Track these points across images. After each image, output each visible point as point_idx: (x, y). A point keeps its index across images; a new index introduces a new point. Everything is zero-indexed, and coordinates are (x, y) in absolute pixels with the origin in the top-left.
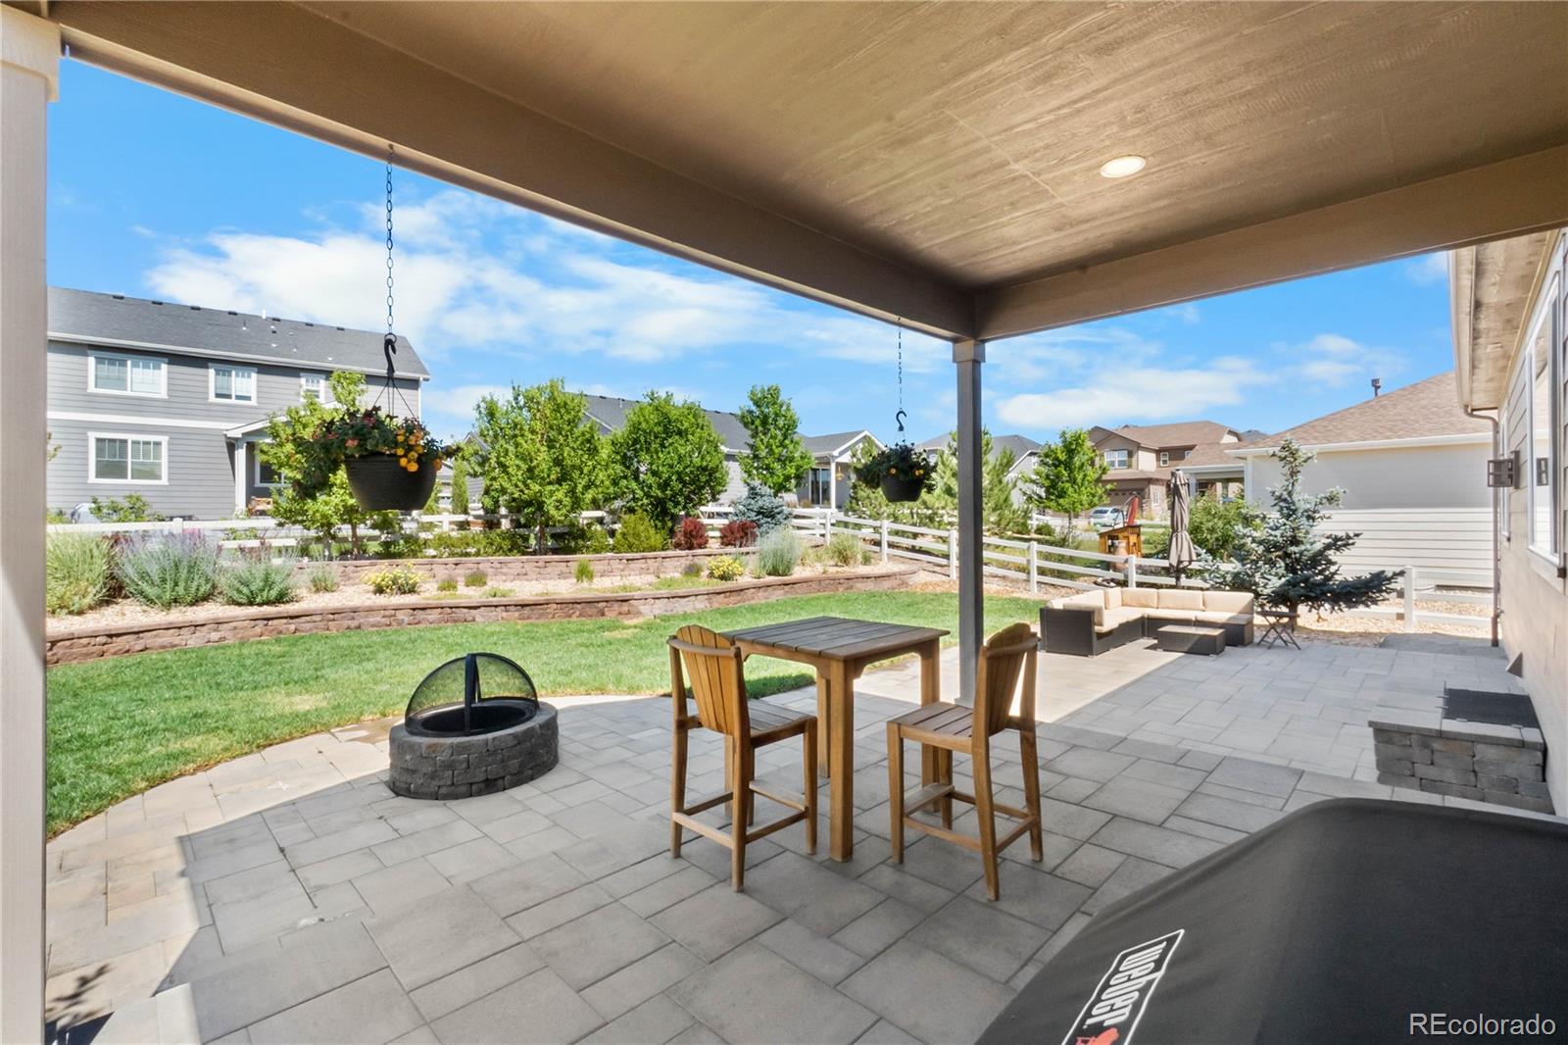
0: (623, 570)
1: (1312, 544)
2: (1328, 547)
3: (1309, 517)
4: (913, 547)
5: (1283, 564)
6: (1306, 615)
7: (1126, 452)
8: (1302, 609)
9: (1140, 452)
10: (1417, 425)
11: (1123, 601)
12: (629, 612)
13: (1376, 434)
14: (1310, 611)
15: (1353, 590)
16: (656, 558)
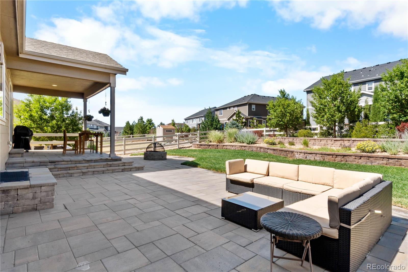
16: (349, 141)
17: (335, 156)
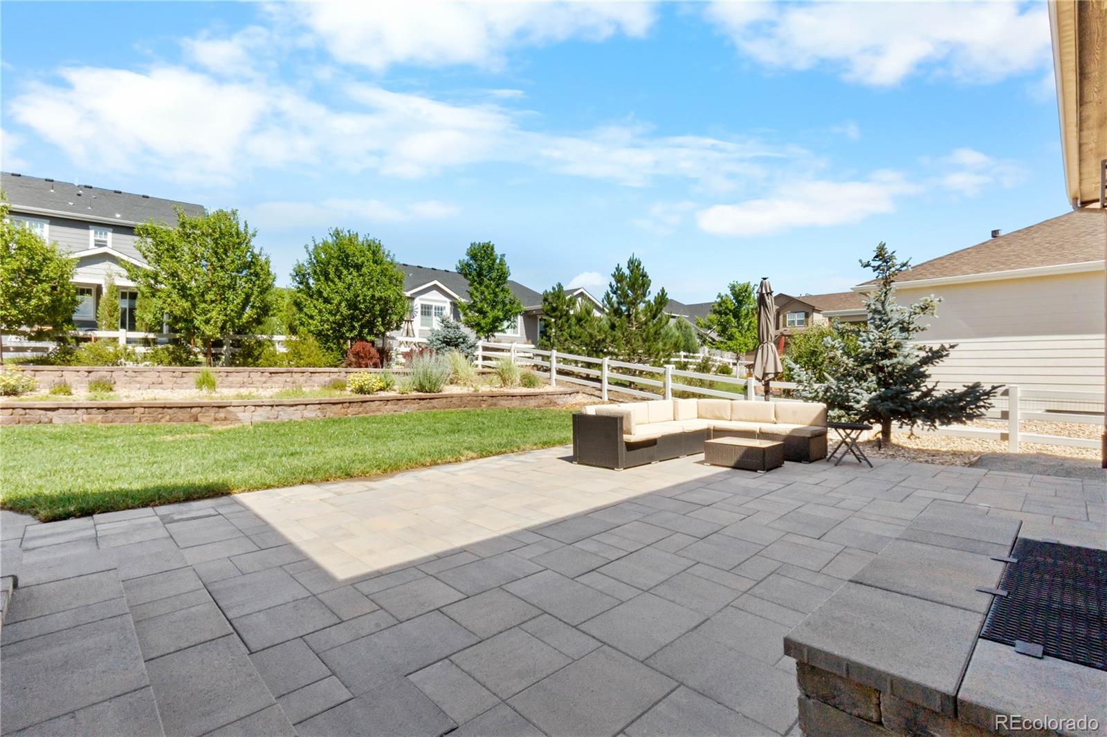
0: (265, 383)
1: (906, 357)
2: (925, 361)
3: (903, 329)
4: (588, 375)
5: (874, 378)
6: (899, 433)
7: (804, 313)
8: (895, 424)
9: (814, 313)
10: (1029, 258)
11: (698, 413)
12: (225, 419)
13: (990, 267)
14: (901, 427)
15: (946, 405)
16: (303, 373)
17: (347, 404)
